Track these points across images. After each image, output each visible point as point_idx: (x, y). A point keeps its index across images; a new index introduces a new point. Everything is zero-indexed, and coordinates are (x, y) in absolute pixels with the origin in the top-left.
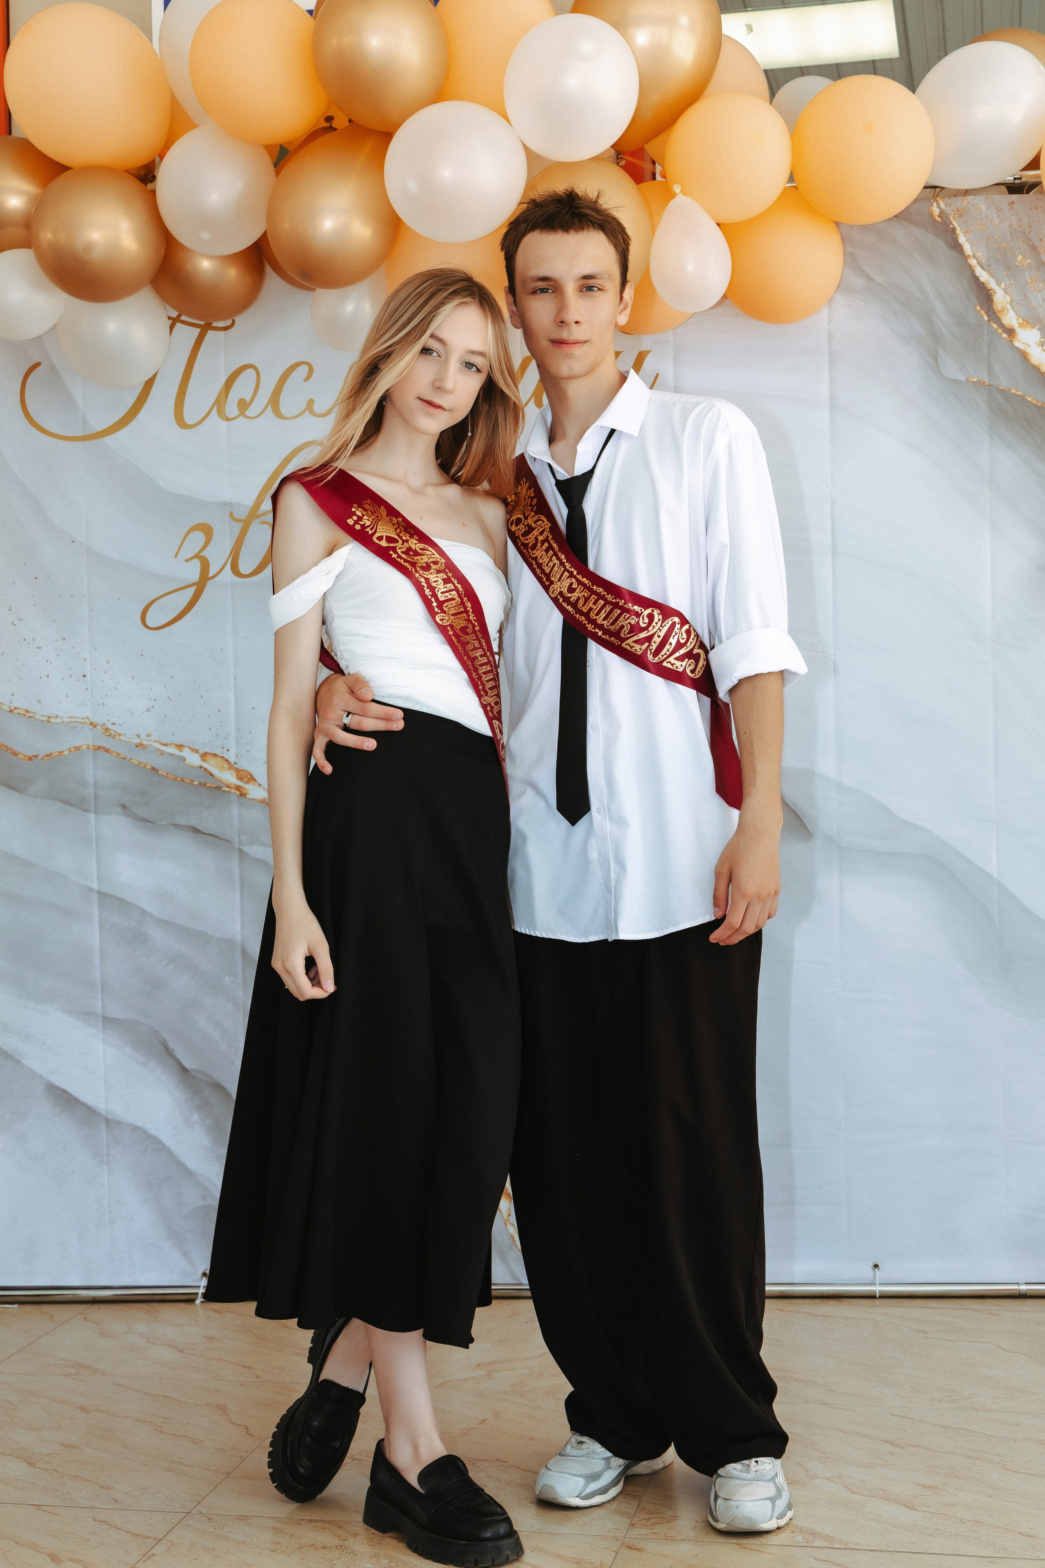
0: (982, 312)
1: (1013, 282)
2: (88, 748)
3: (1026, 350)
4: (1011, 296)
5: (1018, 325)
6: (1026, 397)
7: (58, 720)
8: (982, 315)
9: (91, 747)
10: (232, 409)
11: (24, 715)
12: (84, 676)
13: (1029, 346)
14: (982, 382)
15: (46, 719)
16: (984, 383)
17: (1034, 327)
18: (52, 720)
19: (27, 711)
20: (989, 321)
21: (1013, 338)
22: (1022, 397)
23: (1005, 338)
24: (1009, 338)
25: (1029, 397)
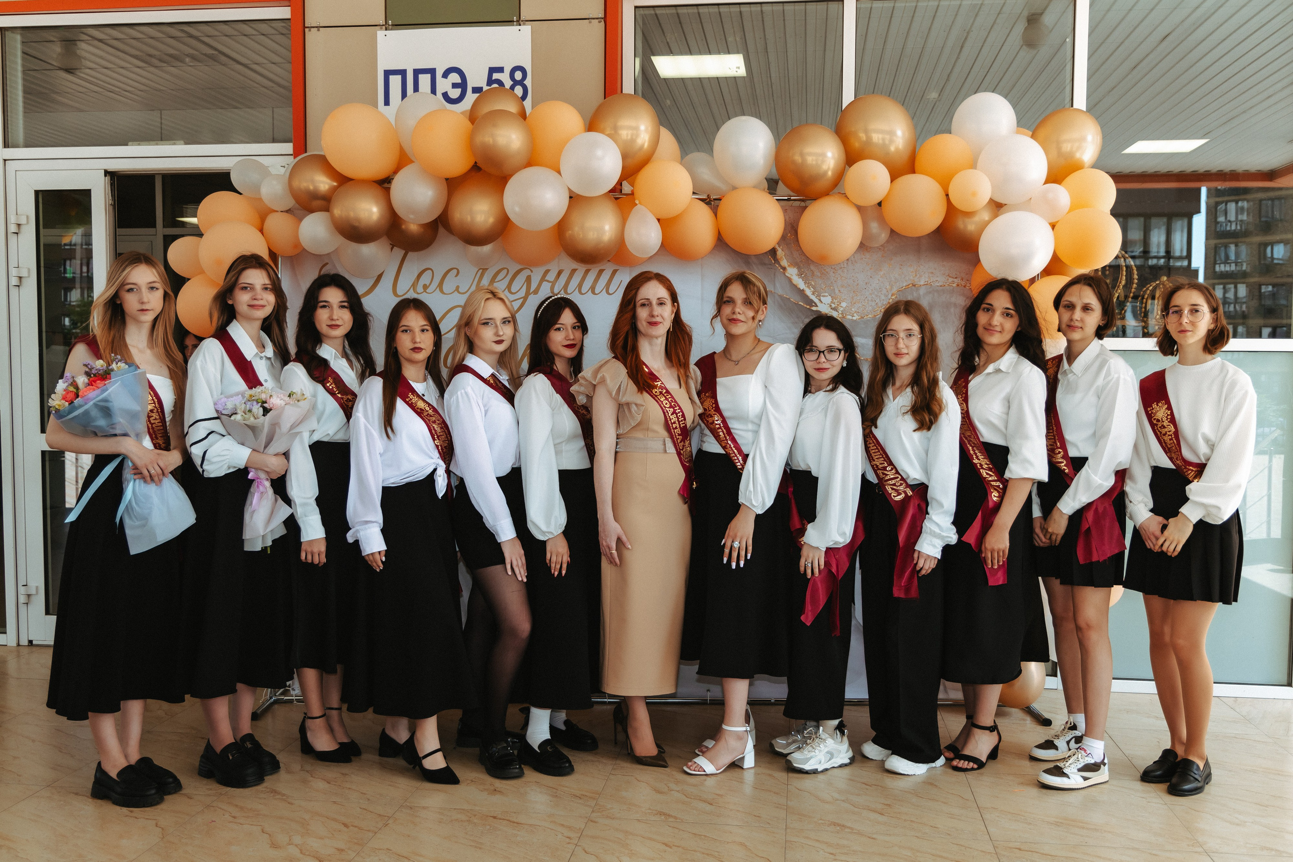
1: (786, 244)
3: (790, 278)
4: (784, 251)
5: (788, 266)
8: (771, 259)
13: (792, 276)
17: (796, 267)
20: (774, 261)
21: (785, 272)
24: (783, 272)
25: (791, 299)
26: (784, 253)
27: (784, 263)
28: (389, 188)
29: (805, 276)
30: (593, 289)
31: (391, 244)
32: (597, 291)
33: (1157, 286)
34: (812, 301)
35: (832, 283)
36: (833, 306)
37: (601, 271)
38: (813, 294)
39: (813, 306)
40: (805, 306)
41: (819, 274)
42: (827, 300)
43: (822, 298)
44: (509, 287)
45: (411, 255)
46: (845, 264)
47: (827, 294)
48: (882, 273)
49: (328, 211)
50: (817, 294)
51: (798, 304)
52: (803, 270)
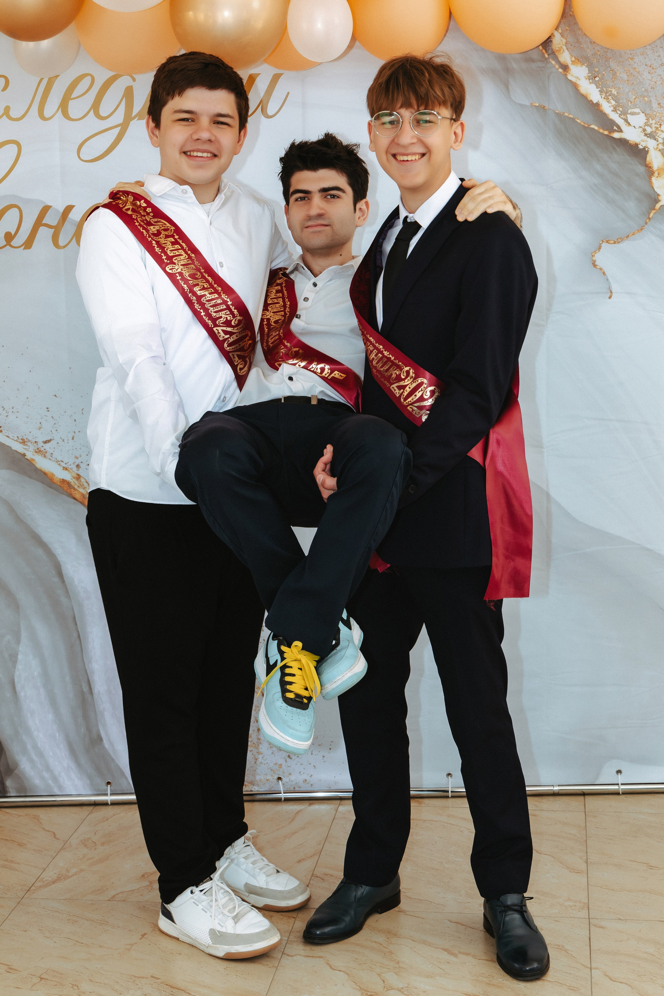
0: (544, 51)
1: (568, 28)
3: (576, 82)
4: (566, 39)
5: (571, 62)
6: (576, 120)
8: (544, 53)
13: (580, 79)
14: (542, 107)
16: (544, 107)
17: (583, 64)
20: (549, 58)
21: (567, 72)
22: (573, 120)
23: (561, 72)
24: (564, 72)
25: (577, 119)
26: (564, 41)
27: (565, 57)
29: (600, 80)
34: (613, 123)
35: (646, 90)
36: (649, 130)
38: (615, 110)
39: (615, 131)
40: (601, 131)
41: (625, 77)
42: (638, 120)
43: (630, 118)
44: (96, 106)
47: (637, 110)
50: (621, 109)
51: (588, 127)
52: (597, 70)
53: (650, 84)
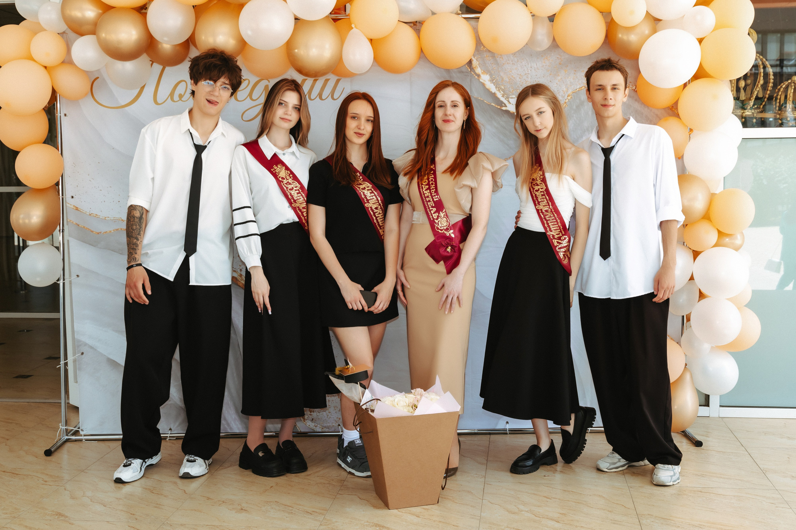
0: (468, 68)
1: (479, 56)
2: (121, 229)
5: (481, 73)
7: (109, 219)
8: (468, 69)
9: (122, 229)
10: (176, 98)
11: (95, 216)
12: (119, 201)
13: (486, 81)
15: (104, 218)
17: (487, 74)
18: (107, 219)
19: (97, 215)
20: (471, 71)
21: (479, 78)
22: (483, 101)
23: (476, 78)
25: (485, 101)
26: (478, 63)
27: (479, 70)
28: (146, 13)
29: (496, 81)
30: (320, 95)
31: (150, 61)
32: (324, 97)
33: (790, 83)
34: (502, 102)
35: (518, 87)
37: (327, 80)
38: (503, 96)
39: (503, 106)
40: (496, 106)
43: (510, 100)
44: (250, 95)
45: (168, 69)
46: (529, 71)
48: (559, 78)
49: (95, 35)
50: (506, 96)
51: (490, 105)
52: (494, 77)
53: (520, 84)
